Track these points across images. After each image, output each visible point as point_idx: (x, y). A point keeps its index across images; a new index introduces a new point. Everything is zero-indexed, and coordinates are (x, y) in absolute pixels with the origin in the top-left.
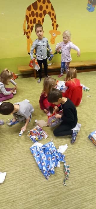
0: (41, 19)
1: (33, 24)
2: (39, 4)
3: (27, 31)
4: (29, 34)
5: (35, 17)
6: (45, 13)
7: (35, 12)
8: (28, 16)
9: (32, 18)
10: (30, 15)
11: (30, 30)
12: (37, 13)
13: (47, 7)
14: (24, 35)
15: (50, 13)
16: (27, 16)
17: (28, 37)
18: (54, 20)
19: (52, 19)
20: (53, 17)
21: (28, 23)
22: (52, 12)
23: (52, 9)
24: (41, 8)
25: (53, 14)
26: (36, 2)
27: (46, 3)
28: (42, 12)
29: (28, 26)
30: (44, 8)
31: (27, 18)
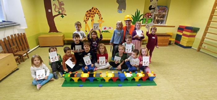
0: (93, 16)
1: (89, 17)
4: (86, 22)
5: (90, 15)
6: (95, 13)
7: (90, 13)
9: (89, 15)
10: (88, 14)
11: (87, 20)
13: (96, 11)
14: (84, 22)
15: (98, 13)
18: (100, 16)
19: (99, 16)
20: (100, 15)
22: (99, 13)
23: (99, 11)
24: (93, 11)
25: (99, 14)
26: (91, 10)
27: (96, 10)
28: (94, 13)
29: (87, 18)
31: (86, 15)
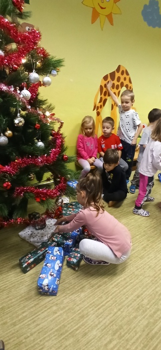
2: (117, 75)
3: (98, 104)
4: (99, 110)
8: (103, 86)
10: (105, 86)
12: (114, 84)
14: (94, 110)
16: (101, 86)
17: (98, 114)
21: (101, 95)
22: (129, 85)
24: (119, 79)
25: (130, 88)
26: (114, 72)
30: (122, 80)
31: (101, 88)
